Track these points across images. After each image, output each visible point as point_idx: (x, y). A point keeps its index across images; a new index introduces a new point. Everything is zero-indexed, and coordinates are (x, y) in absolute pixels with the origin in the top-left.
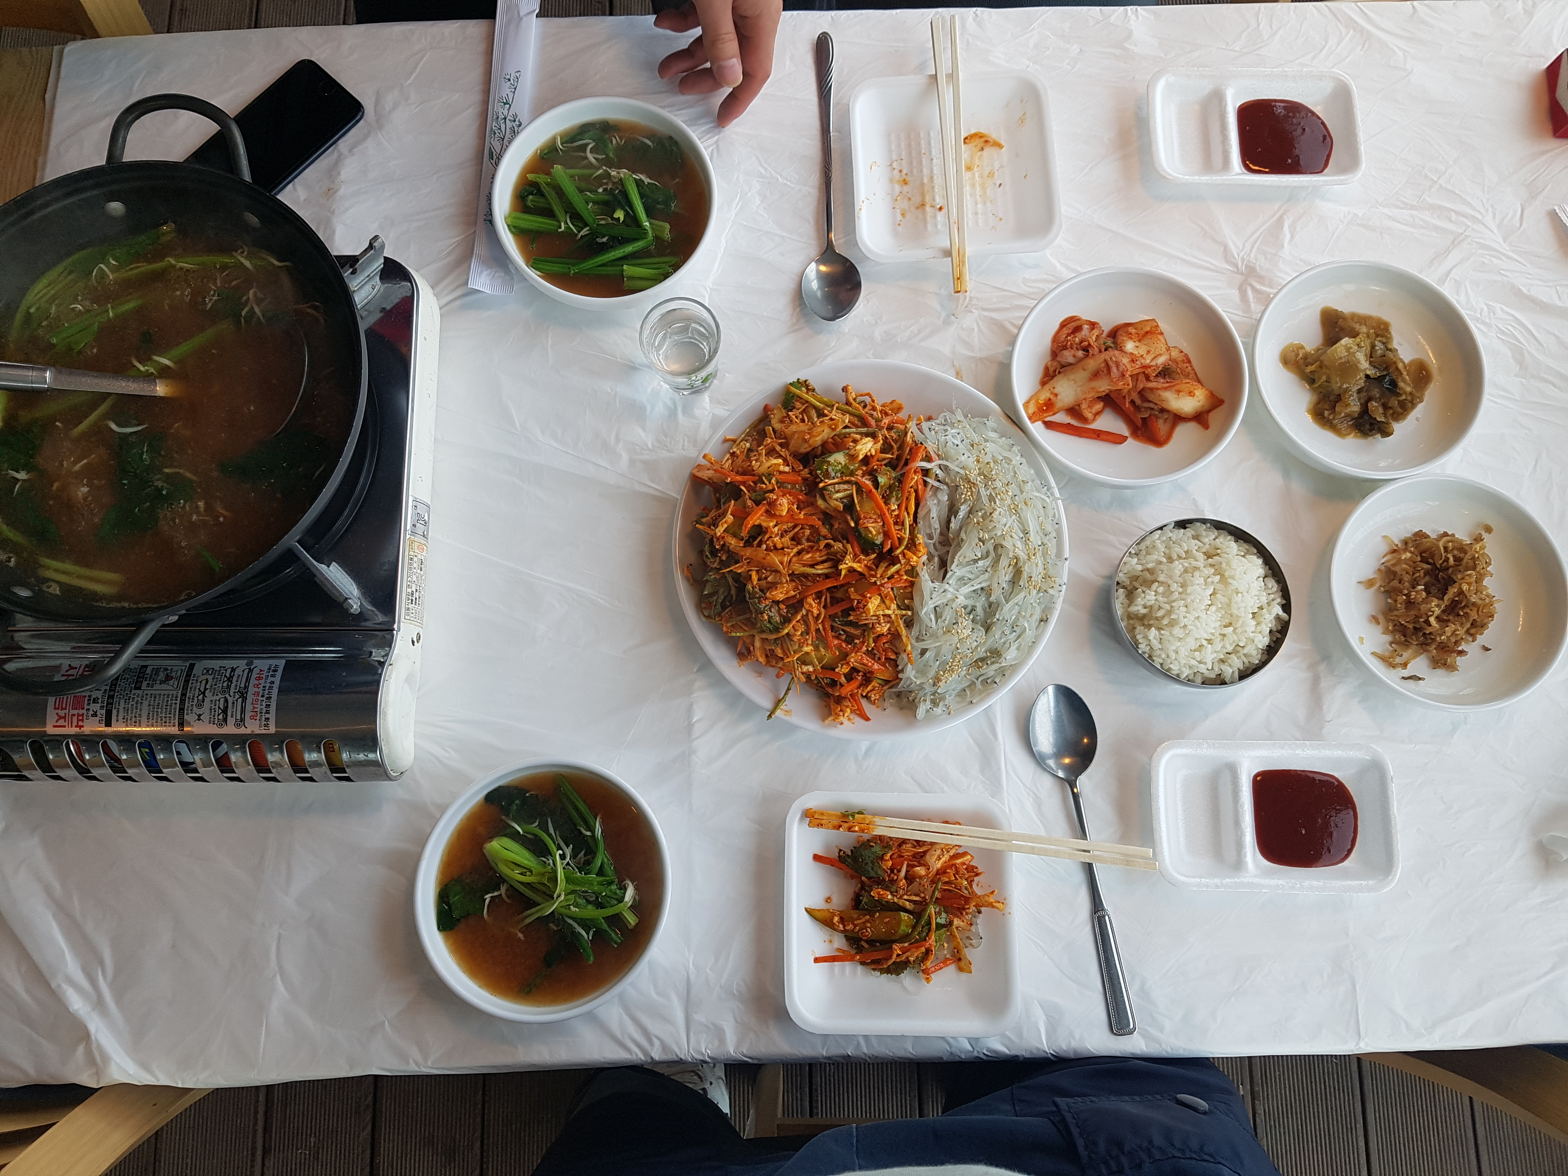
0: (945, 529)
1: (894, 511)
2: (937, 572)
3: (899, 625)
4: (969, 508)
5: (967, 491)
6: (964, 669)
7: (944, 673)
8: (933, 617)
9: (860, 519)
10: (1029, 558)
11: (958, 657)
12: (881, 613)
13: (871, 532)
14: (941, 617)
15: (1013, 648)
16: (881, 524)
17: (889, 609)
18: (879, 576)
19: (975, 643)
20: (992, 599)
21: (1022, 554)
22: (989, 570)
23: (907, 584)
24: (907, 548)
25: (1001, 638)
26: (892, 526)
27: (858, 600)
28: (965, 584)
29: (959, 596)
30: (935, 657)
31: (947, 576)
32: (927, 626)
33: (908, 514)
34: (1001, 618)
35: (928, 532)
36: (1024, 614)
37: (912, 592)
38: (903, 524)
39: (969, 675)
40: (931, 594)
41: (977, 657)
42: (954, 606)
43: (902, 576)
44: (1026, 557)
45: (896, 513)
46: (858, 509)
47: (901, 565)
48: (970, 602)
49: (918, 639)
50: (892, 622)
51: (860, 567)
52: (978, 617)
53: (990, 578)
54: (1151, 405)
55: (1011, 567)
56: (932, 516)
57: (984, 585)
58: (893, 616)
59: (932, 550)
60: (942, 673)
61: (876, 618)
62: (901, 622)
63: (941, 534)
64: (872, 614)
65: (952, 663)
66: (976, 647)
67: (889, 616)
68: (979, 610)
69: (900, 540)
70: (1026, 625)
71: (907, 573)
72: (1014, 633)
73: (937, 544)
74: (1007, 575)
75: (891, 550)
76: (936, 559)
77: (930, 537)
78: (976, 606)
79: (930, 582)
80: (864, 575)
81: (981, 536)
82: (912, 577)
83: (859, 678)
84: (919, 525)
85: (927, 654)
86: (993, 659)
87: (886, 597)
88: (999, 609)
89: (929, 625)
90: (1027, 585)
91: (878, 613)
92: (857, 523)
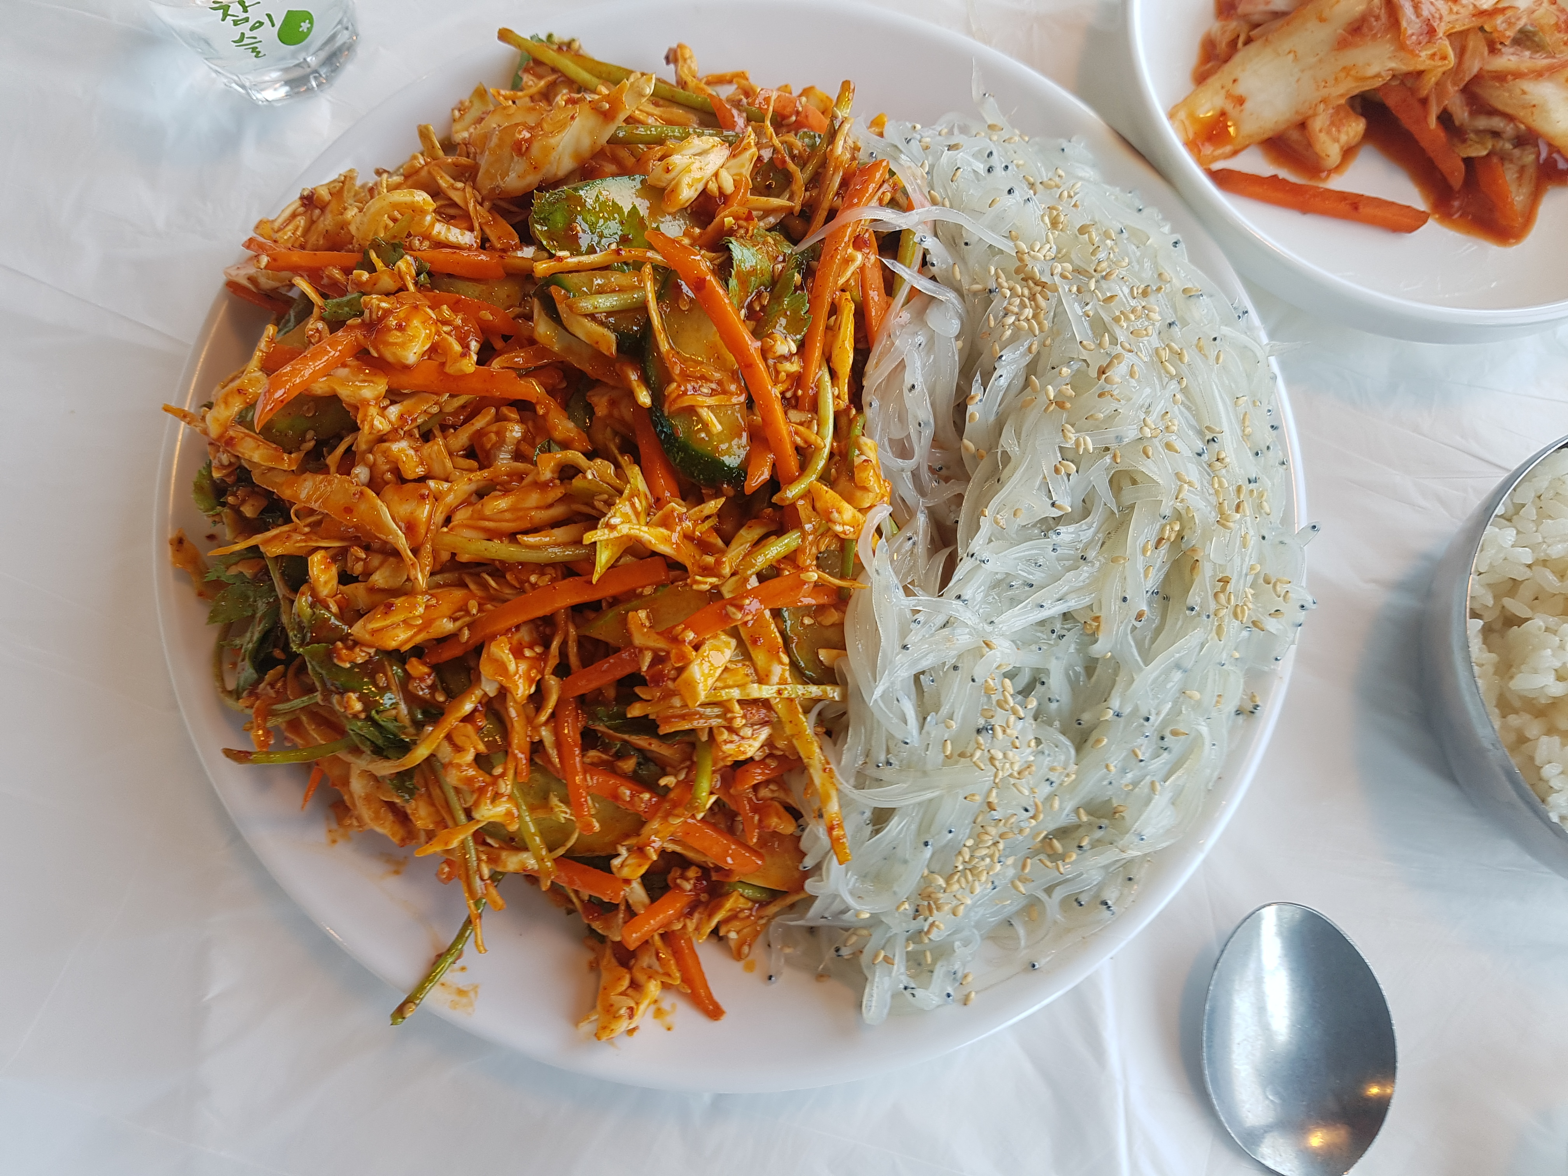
0: (951, 429)
1: (787, 358)
2: (922, 561)
3: (799, 734)
4: (1028, 358)
5: (1023, 306)
6: (1010, 861)
7: (948, 880)
8: (909, 708)
9: (670, 380)
10: (1222, 521)
11: (993, 831)
12: (736, 694)
13: (706, 427)
14: (937, 709)
15: (1161, 800)
16: (742, 398)
17: (762, 679)
18: (727, 570)
19: (1047, 789)
20: (1099, 648)
21: (1202, 504)
22: (1091, 554)
23: (824, 600)
24: (824, 478)
25: (1124, 771)
26: (778, 408)
27: (655, 652)
28: (1014, 602)
29: (995, 641)
30: (919, 831)
31: (958, 574)
32: (890, 737)
33: (833, 374)
34: (1127, 710)
35: (897, 435)
36: (1197, 695)
37: (842, 624)
38: (815, 407)
39: (1024, 880)
40: (904, 632)
41: (1052, 826)
42: (979, 672)
43: (805, 569)
44: (1213, 516)
45: (793, 367)
46: (664, 347)
47: (804, 538)
48: (1027, 660)
49: (862, 780)
50: (776, 725)
51: (667, 540)
52: (1054, 706)
53: (1096, 583)
54: (1497, 123)
55: (1164, 547)
56: (908, 380)
57: (1072, 604)
58: (780, 707)
59: (908, 490)
60: (941, 882)
61: (717, 711)
62: (808, 725)
63: (937, 442)
64: (702, 696)
65: (973, 849)
66: (1049, 798)
67: (766, 704)
68: (1057, 683)
69: (805, 454)
70: (1204, 730)
71: (821, 563)
72: (1165, 755)
73: (925, 475)
74: (1152, 572)
75: (774, 485)
76: (921, 520)
77: (903, 451)
78: (1047, 672)
79: (901, 592)
80: (682, 568)
81: (1070, 444)
82: (842, 577)
83: (688, 886)
84: (868, 411)
85: (894, 826)
86: (1099, 834)
87: (755, 642)
88: (1121, 679)
89: (899, 736)
90: (1213, 606)
91: (724, 695)
92: (658, 397)
